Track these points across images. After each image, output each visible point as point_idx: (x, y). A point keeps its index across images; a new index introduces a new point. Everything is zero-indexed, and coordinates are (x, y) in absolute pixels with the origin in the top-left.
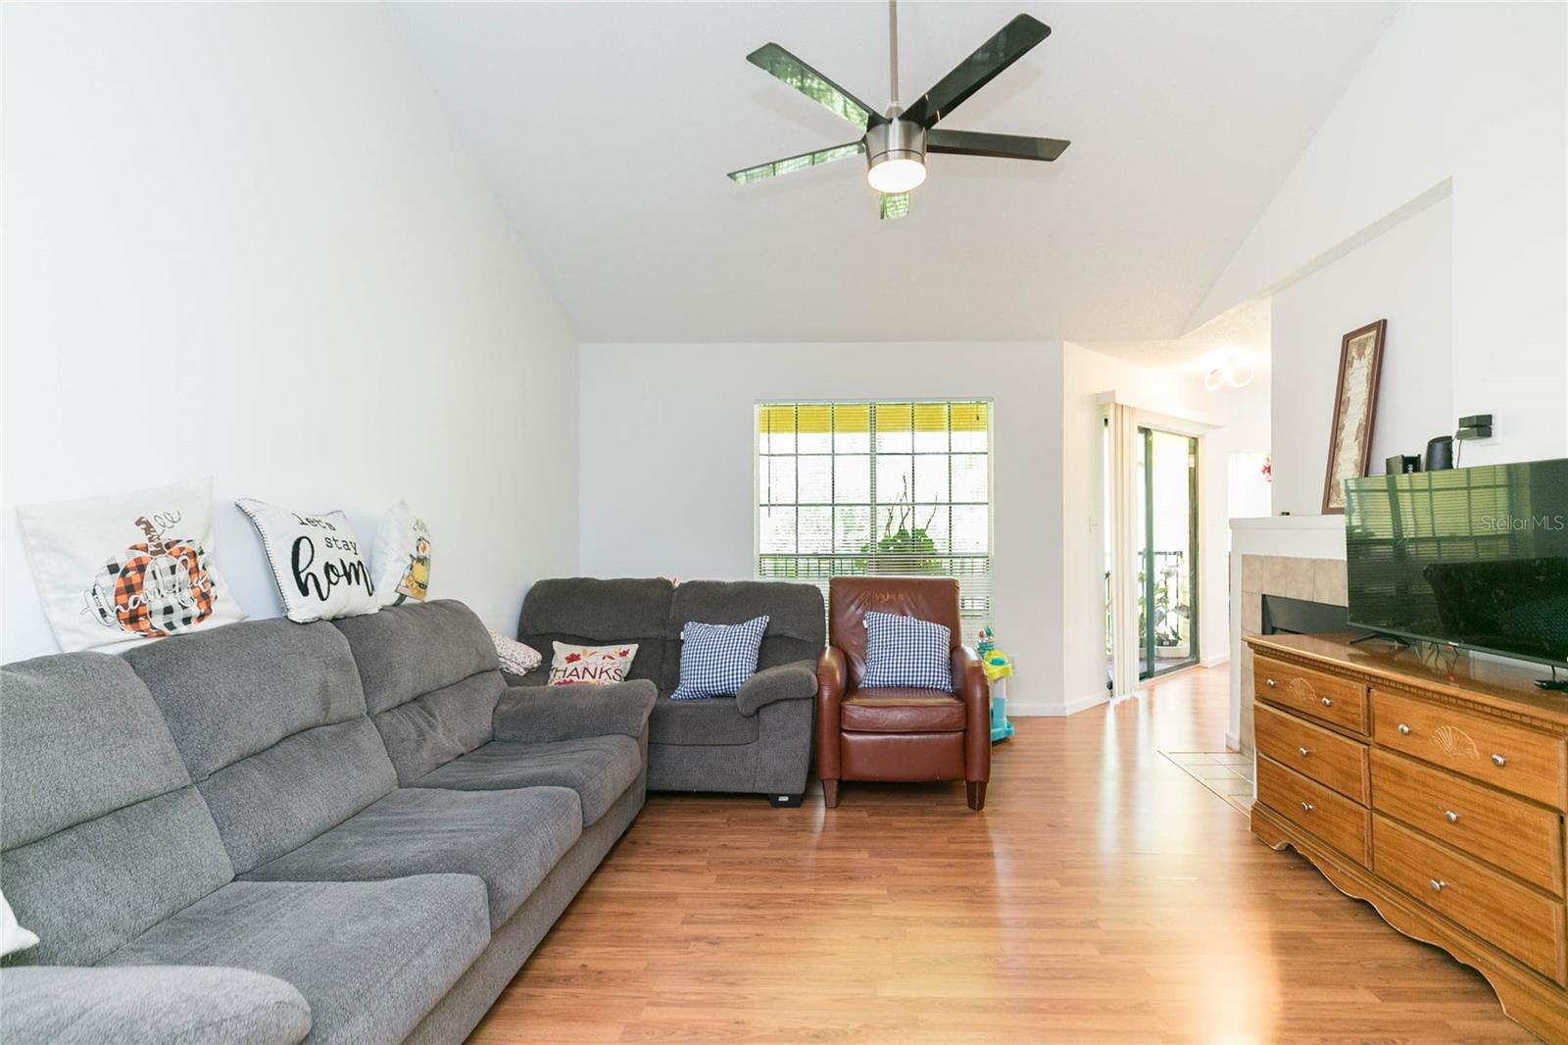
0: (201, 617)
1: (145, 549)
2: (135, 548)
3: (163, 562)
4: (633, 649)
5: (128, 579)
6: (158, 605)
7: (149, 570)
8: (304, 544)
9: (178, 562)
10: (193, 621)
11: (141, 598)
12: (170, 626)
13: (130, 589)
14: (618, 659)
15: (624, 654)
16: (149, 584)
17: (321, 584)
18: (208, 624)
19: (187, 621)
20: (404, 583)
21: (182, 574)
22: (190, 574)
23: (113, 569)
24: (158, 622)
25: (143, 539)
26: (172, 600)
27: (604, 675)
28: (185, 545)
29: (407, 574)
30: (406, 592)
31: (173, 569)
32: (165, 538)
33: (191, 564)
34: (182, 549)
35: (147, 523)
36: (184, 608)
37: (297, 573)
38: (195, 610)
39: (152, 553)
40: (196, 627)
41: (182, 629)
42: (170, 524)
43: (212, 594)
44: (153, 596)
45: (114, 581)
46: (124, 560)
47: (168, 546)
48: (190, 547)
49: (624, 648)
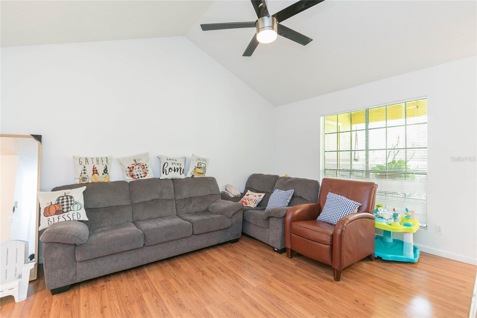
0: (144, 177)
1: (134, 164)
2: (132, 164)
3: (137, 167)
4: (263, 195)
5: (131, 169)
6: (135, 174)
7: (134, 168)
8: (166, 164)
9: (140, 167)
10: (143, 177)
11: (133, 173)
12: (138, 178)
13: (131, 171)
14: (257, 197)
15: (260, 196)
16: (134, 170)
17: (167, 172)
18: (146, 178)
19: (142, 177)
20: (193, 172)
21: (141, 169)
22: (142, 169)
23: (128, 168)
24: (136, 177)
25: (134, 163)
26: (138, 173)
27: (251, 201)
28: (141, 164)
29: (194, 170)
30: (194, 174)
31: (139, 168)
32: (138, 163)
33: (143, 167)
34: (141, 165)
35: (136, 160)
36: (140, 175)
37: (163, 169)
38: (143, 175)
39: (135, 165)
40: (143, 178)
41: (140, 178)
42: (139, 160)
43: (147, 173)
44: (135, 172)
45: (128, 170)
46: (130, 166)
47: (138, 164)
48: (143, 164)
49: (260, 194)
